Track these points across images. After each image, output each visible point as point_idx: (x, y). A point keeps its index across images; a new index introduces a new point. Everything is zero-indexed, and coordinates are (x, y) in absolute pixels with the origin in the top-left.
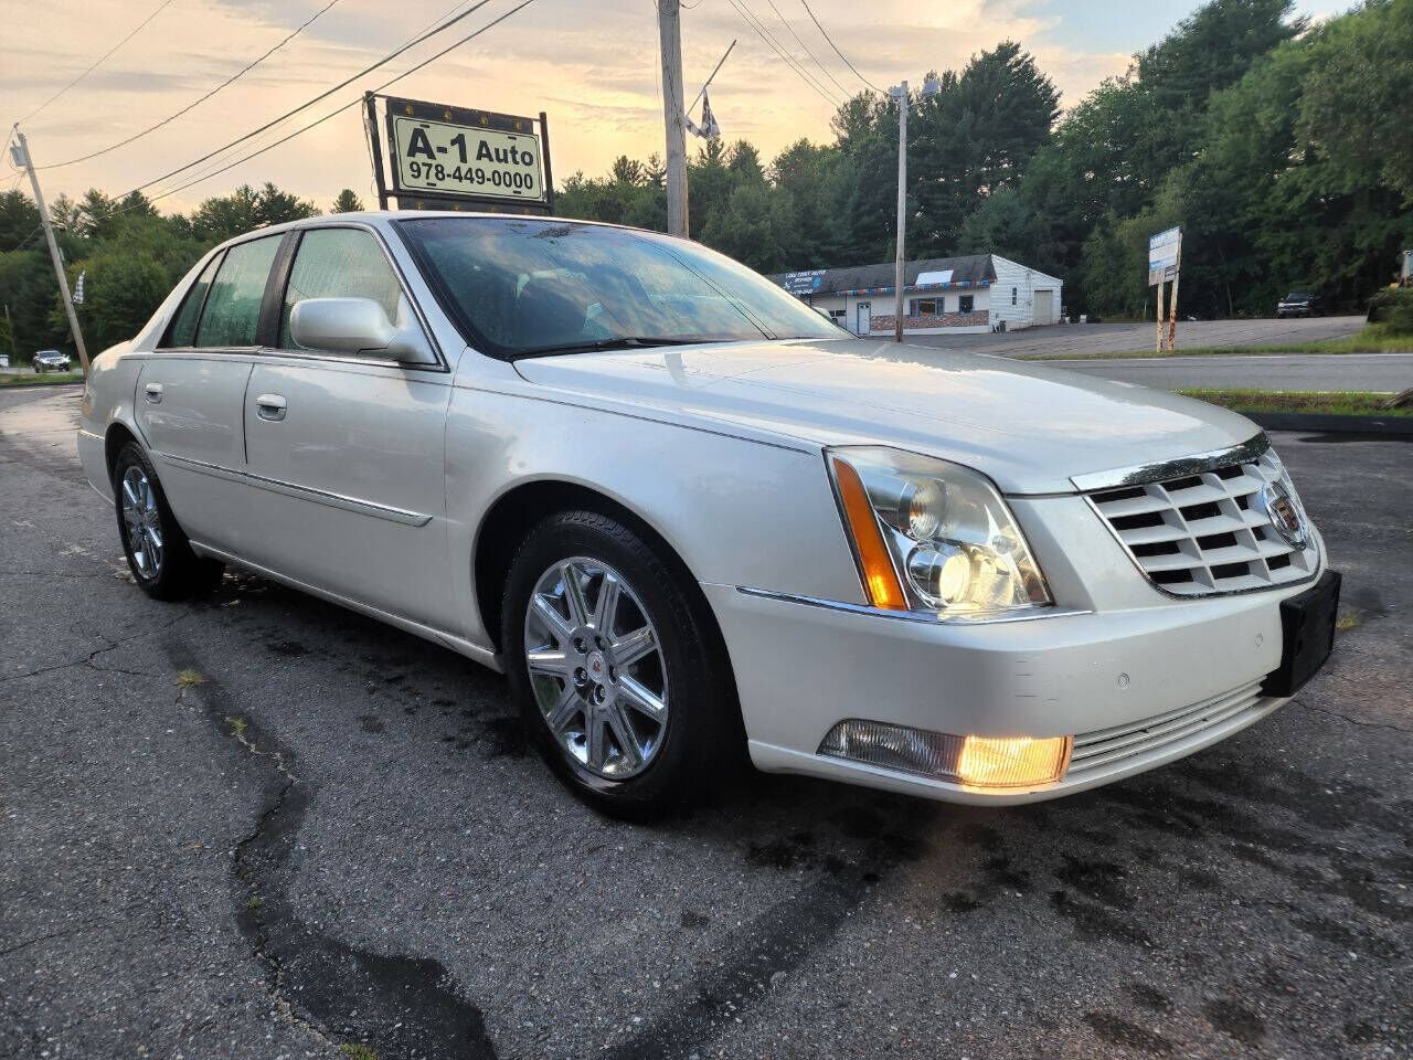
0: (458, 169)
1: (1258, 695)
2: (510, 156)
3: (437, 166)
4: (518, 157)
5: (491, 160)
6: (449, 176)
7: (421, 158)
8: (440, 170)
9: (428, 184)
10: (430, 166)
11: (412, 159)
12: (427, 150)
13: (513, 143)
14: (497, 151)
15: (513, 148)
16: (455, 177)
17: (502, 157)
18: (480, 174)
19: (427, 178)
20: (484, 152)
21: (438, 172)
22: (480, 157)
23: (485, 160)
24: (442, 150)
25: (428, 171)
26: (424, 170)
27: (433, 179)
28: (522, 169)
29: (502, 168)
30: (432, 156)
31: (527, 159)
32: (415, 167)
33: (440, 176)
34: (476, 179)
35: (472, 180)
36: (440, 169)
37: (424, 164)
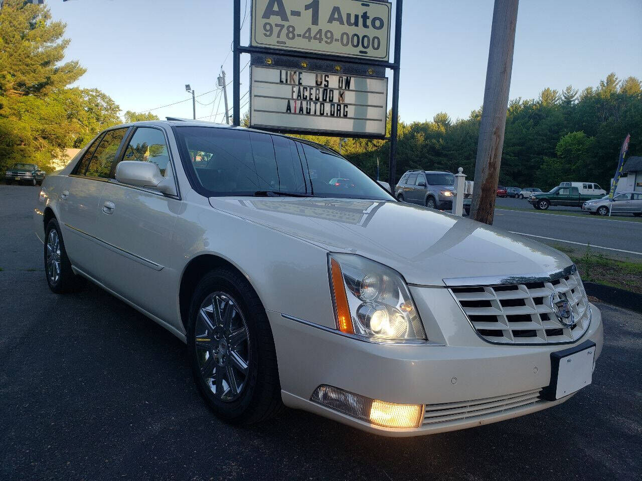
0: (309, 30)
1: (538, 397)
2: (361, 21)
3: (289, 27)
4: (369, 22)
5: (342, 23)
6: (299, 36)
7: (275, 20)
8: (291, 31)
9: (278, 42)
10: (282, 26)
11: (267, 21)
12: (282, 13)
13: (365, 9)
14: (349, 15)
15: (365, 13)
16: (304, 37)
17: (353, 20)
18: (329, 35)
19: (278, 36)
20: (336, 16)
21: (289, 32)
22: (331, 20)
23: (336, 23)
24: (296, 14)
25: (280, 31)
26: (276, 30)
27: (283, 37)
28: (371, 32)
29: (352, 30)
30: (285, 18)
31: (378, 23)
32: (268, 27)
33: (291, 35)
34: (325, 39)
35: (320, 40)
36: (291, 29)
37: (277, 25)
